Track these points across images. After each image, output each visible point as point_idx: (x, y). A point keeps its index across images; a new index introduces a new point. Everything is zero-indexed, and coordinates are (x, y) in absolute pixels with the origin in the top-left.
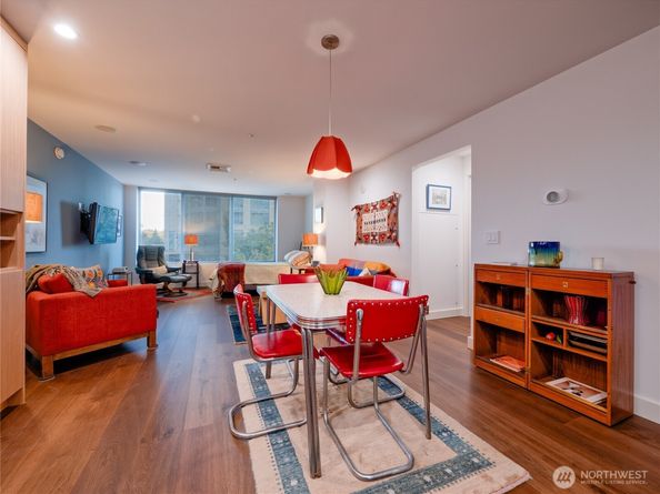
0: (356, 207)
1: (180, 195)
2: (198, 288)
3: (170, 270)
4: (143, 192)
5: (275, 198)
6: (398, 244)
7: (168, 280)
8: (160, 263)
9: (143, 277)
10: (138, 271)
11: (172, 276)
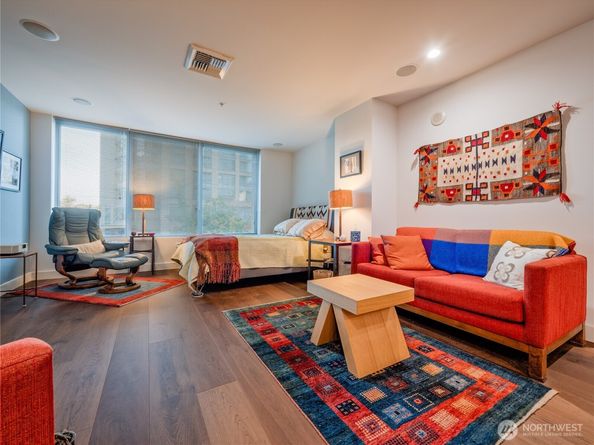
0: (420, 150)
1: (124, 137)
2: (153, 273)
3: (109, 248)
4: (64, 128)
5: (256, 151)
6: (566, 199)
7: (105, 265)
8: (92, 236)
9: (61, 259)
10: (50, 251)
11: (113, 257)
